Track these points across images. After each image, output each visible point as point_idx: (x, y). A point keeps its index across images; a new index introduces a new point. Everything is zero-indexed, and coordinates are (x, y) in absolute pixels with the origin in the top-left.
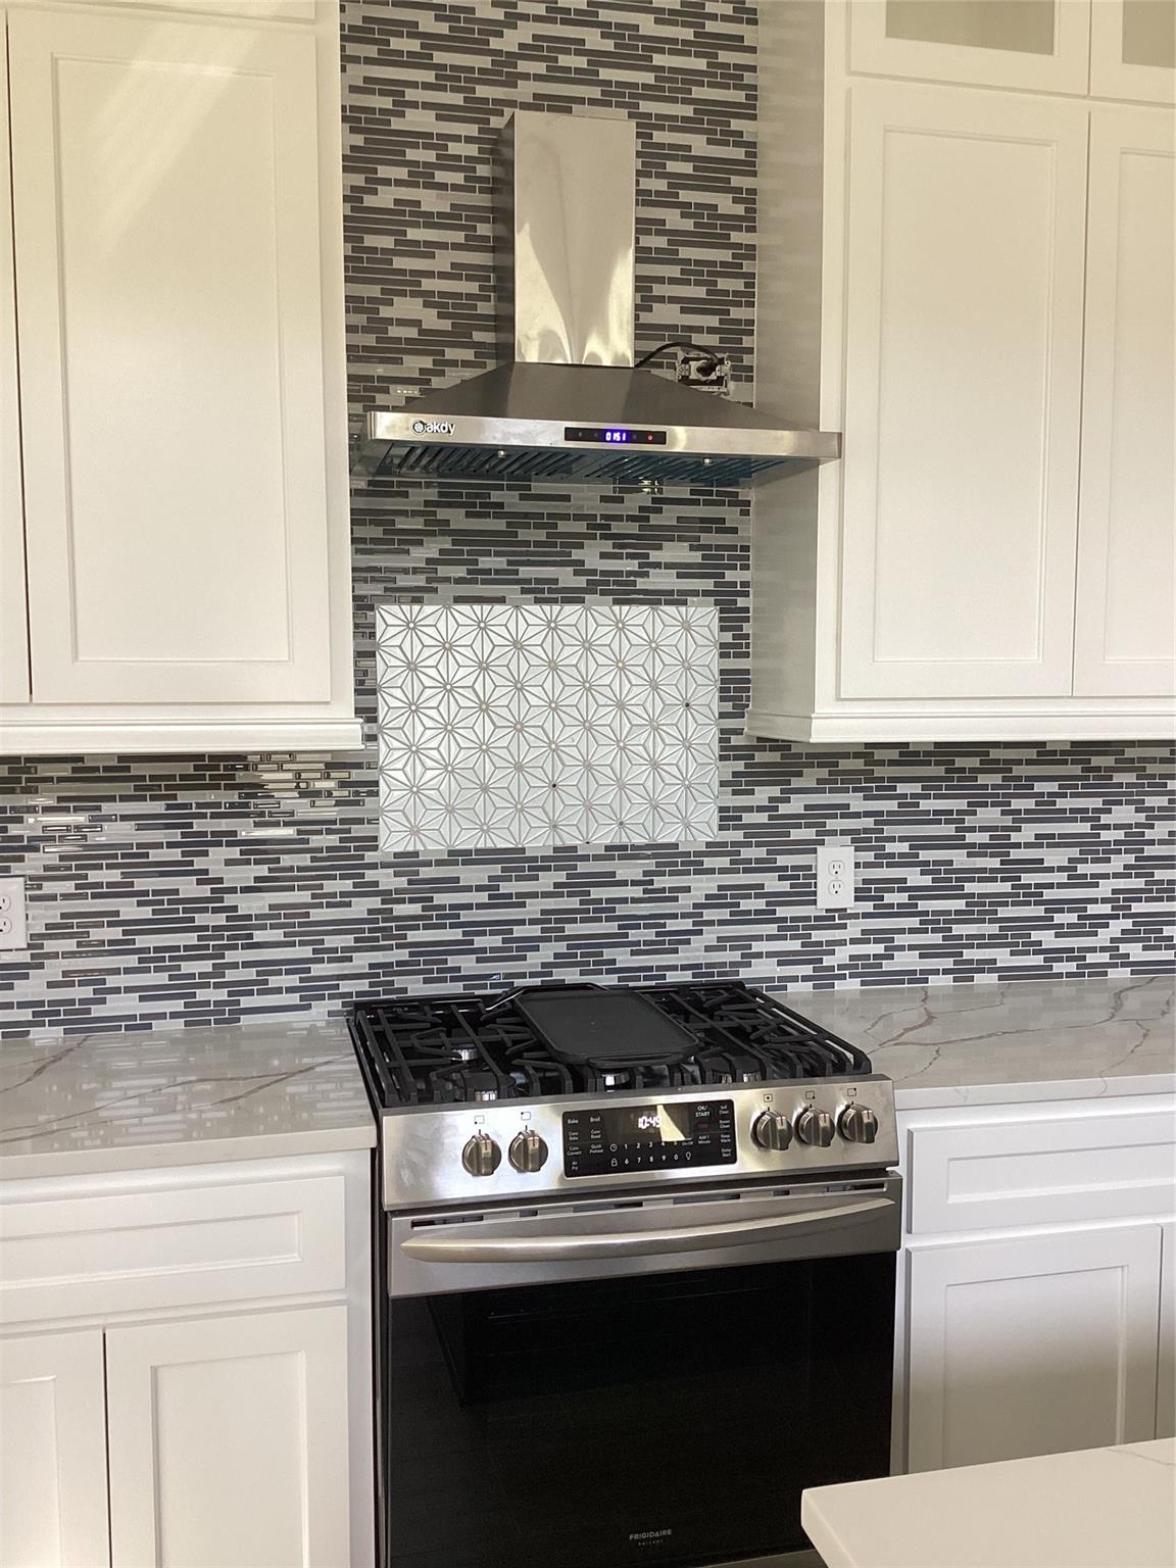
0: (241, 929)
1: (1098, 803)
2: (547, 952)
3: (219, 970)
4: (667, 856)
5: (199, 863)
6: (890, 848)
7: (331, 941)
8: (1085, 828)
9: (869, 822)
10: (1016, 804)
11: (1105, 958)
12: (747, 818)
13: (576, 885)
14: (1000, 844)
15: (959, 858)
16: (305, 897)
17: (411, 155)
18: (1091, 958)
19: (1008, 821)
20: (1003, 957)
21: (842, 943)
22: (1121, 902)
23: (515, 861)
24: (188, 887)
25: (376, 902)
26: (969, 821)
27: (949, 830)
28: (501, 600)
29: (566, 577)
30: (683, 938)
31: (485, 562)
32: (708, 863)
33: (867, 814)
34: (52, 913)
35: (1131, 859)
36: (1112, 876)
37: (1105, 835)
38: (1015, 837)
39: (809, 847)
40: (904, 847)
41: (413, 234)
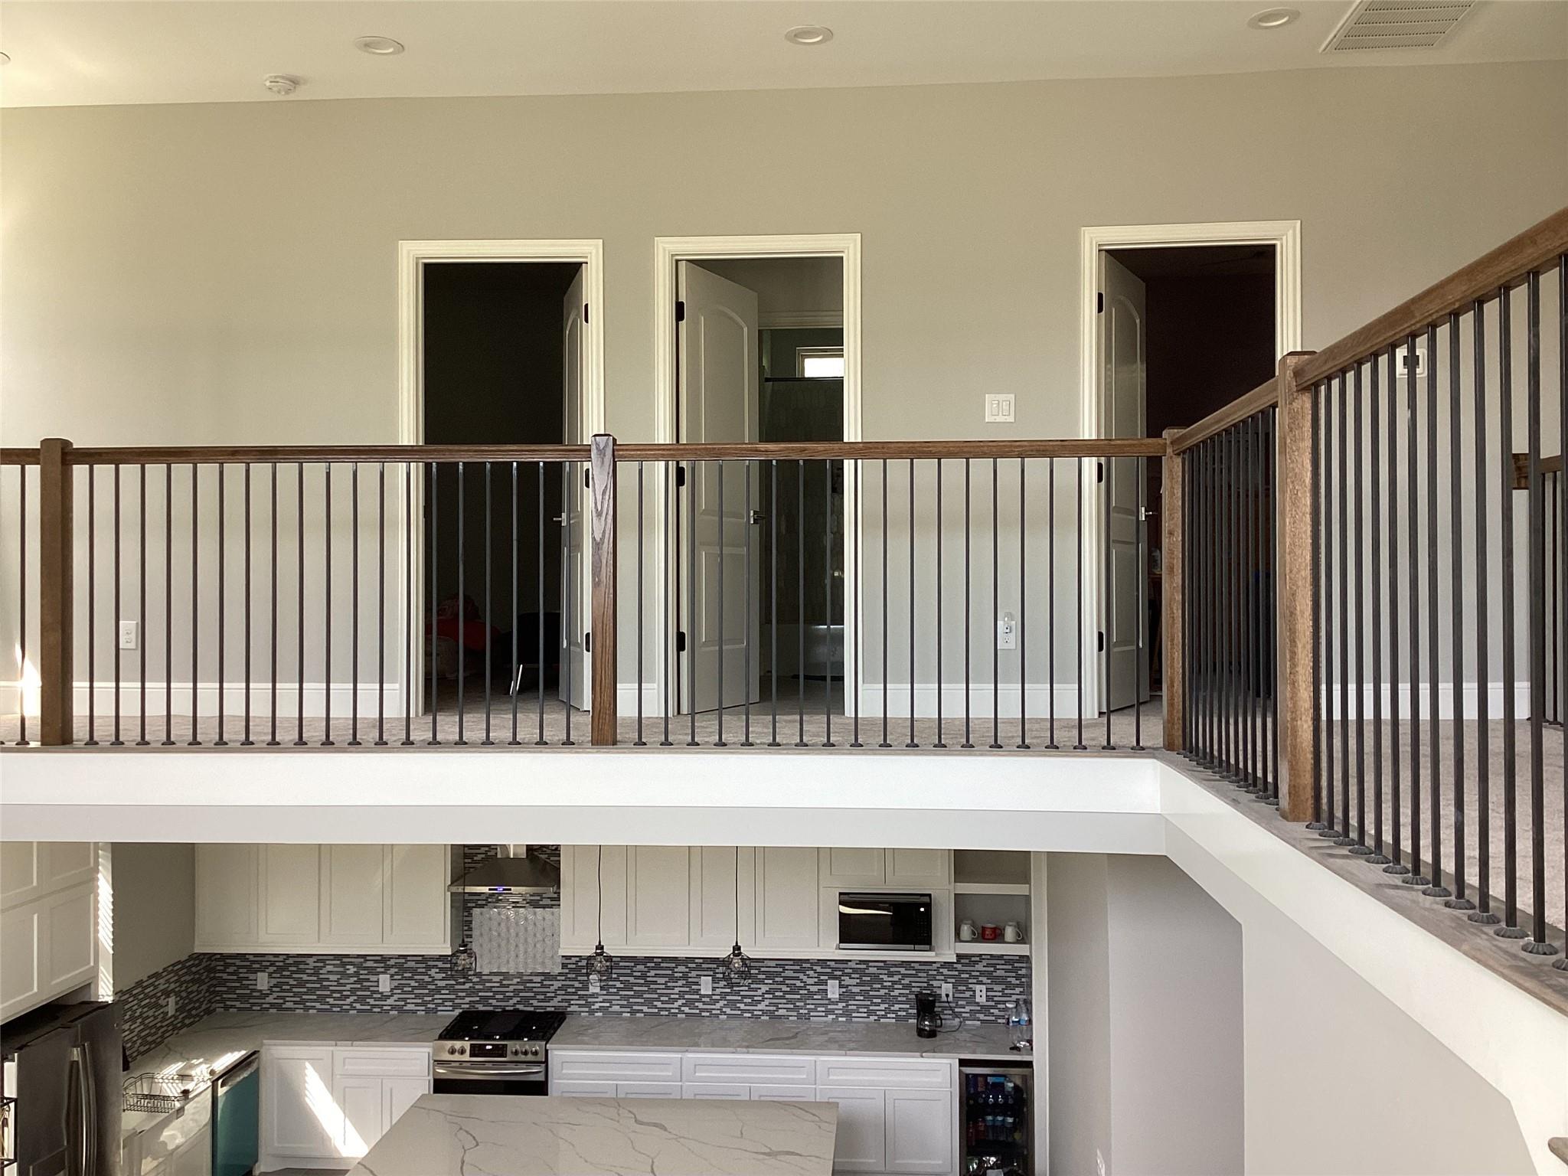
1: (674, 965)
2: (515, 1000)
3: (433, 1000)
4: (547, 976)
5: (429, 973)
6: (611, 976)
7: (460, 994)
10: (649, 965)
11: (677, 1011)
12: (569, 966)
13: (523, 982)
14: (644, 976)
15: (632, 979)
16: (454, 982)
18: (672, 1011)
19: (646, 969)
20: (645, 1009)
21: (597, 1002)
23: (507, 976)
24: (427, 978)
25: (471, 985)
26: (634, 969)
27: (629, 971)
28: (504, 907)
30: (551, 998)
32: (559, 978)
34: (396, 983)
35: (684, 982)
36: (678, 987)
38: (648, 974)
39: (587, 975)
40: (615, 976)
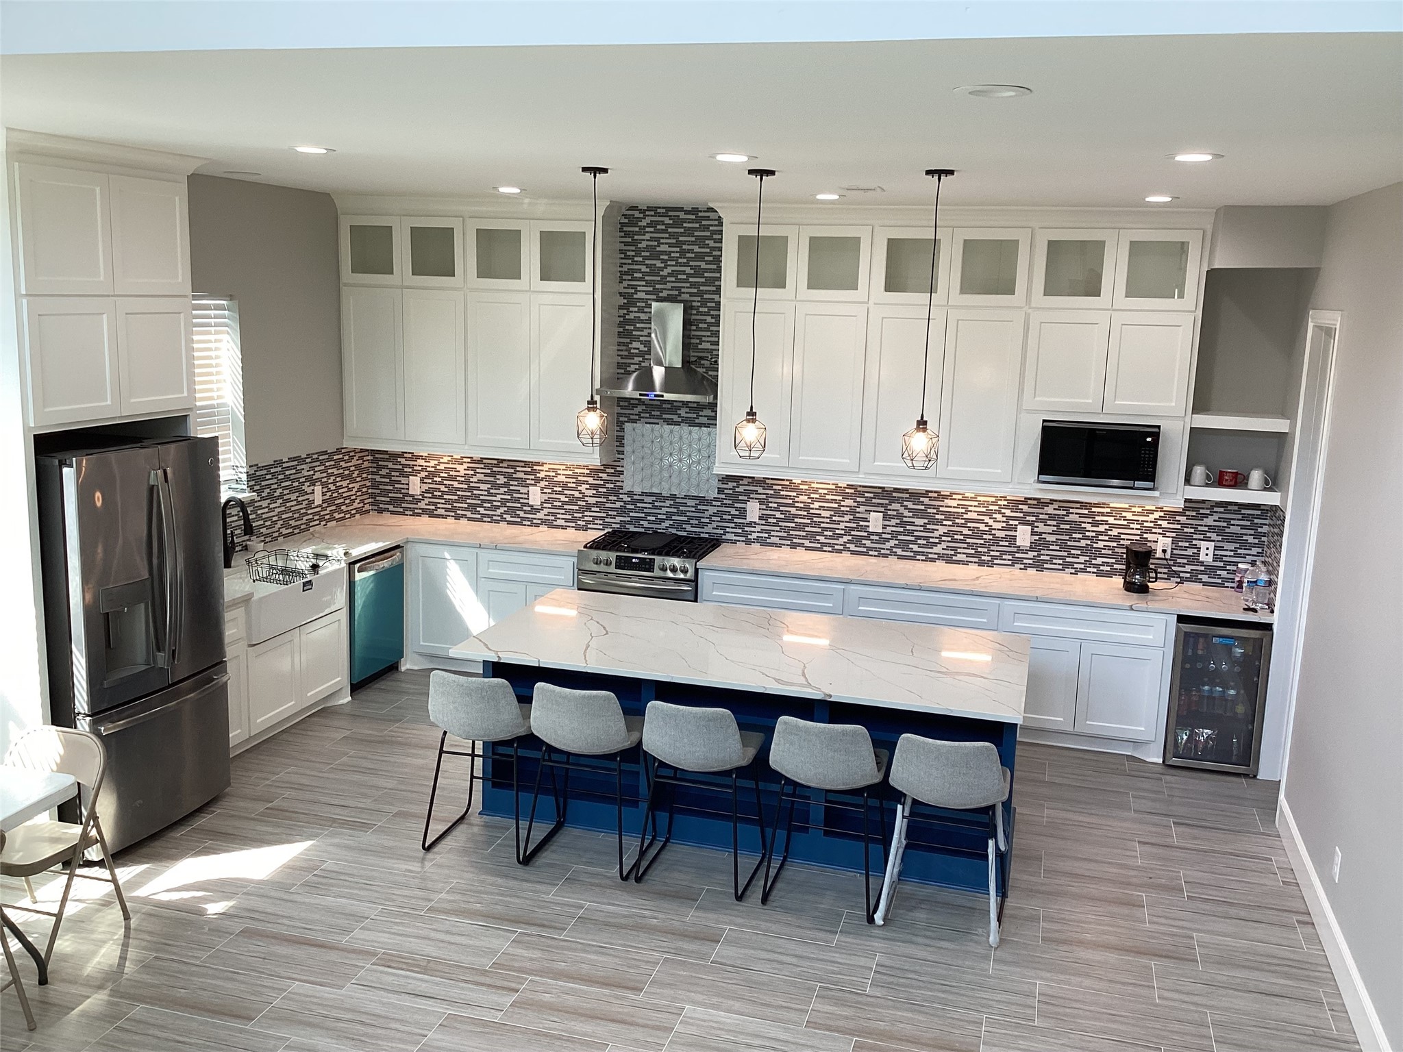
0: (588, 507)
1: (841, 498)
4: (702, 500)
5: (579, 488)
6: (770, 505)
8: (836, 505)
9: (764, 496)
10: (812, 496)
11: (841, 547)
12: (726, 491)
13: (676, 505)
14: (807, 508)
15: (793, 510)
16: (605, 500)
17: (638, 304)
18: (837, 547)
19: (810, 501)
20: (807, 543)
21: (755, 532)
22: (848, 531)
23: (659, 497)
24: (577, 494)
25: (622, 504)
26: (797, 500)
27: (790, 502)
28: (658, 424)
29: (676, 418)
30: (706, 524)
31: (653, 413)
32: (714, 503)
33: (764, 494)
34: (546, 497)
36: (845, 522)
37: (842, 509)
39: (745, 502)
40: (776, 505)
41: (638, 325)
